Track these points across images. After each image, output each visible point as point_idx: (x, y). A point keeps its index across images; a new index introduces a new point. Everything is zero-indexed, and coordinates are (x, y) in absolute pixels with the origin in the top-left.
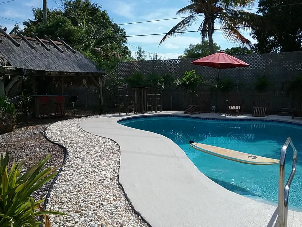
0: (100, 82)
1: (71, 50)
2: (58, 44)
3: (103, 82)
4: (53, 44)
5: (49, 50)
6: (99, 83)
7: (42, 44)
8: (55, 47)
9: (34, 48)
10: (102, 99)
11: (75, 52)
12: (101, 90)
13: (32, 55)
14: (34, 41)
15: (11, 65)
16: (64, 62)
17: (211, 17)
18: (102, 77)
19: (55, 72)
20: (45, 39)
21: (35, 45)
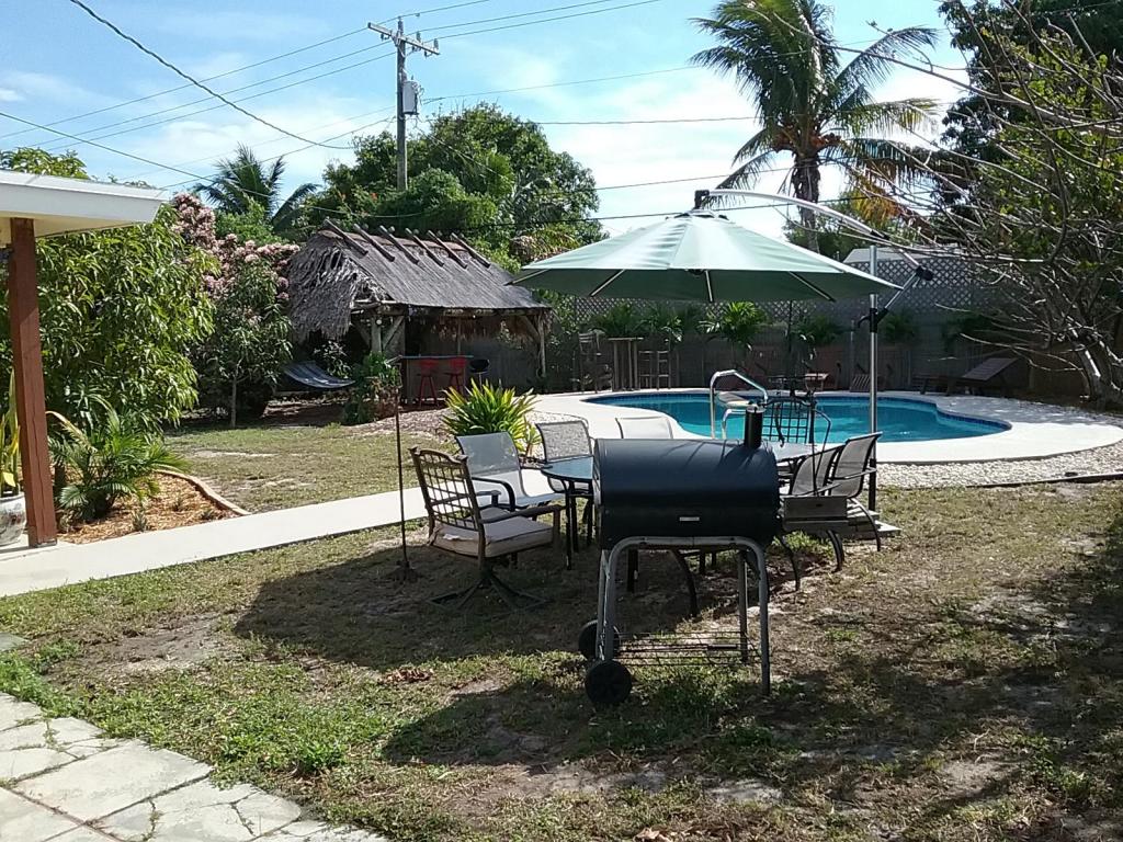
0: (541, 328)
1: (480, 260)
2: (456, 250)
3: (545, 326)
4: (446, 250)
5: (441, 265)
6: (536, 328)
7: (428, 252)
8: (451, 256)
9: (416, 262)
10: (544, 363)
11: (487, 266)
12: (542, 345)
13: (417, 276)
14: (414, 247)
15: (392, 299)
16: (472, 287)
17: (810, 160)
18: (543, 317)
19: (459, 308)
20: (431, 240)
21: (417, 256)
